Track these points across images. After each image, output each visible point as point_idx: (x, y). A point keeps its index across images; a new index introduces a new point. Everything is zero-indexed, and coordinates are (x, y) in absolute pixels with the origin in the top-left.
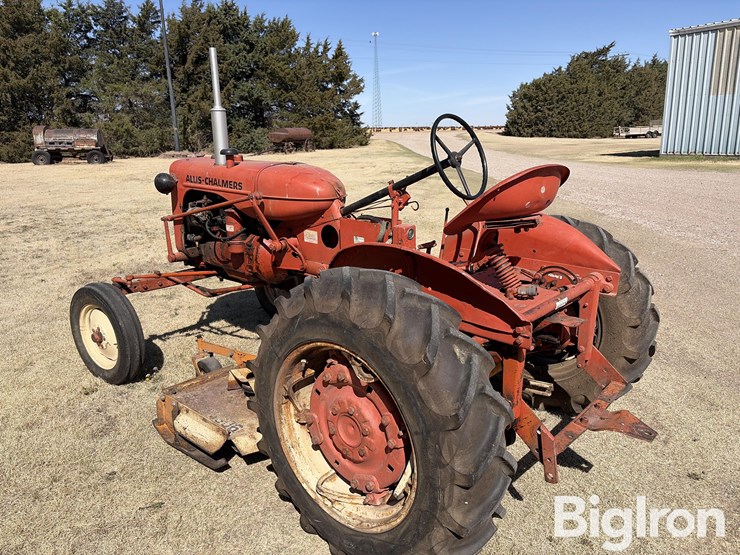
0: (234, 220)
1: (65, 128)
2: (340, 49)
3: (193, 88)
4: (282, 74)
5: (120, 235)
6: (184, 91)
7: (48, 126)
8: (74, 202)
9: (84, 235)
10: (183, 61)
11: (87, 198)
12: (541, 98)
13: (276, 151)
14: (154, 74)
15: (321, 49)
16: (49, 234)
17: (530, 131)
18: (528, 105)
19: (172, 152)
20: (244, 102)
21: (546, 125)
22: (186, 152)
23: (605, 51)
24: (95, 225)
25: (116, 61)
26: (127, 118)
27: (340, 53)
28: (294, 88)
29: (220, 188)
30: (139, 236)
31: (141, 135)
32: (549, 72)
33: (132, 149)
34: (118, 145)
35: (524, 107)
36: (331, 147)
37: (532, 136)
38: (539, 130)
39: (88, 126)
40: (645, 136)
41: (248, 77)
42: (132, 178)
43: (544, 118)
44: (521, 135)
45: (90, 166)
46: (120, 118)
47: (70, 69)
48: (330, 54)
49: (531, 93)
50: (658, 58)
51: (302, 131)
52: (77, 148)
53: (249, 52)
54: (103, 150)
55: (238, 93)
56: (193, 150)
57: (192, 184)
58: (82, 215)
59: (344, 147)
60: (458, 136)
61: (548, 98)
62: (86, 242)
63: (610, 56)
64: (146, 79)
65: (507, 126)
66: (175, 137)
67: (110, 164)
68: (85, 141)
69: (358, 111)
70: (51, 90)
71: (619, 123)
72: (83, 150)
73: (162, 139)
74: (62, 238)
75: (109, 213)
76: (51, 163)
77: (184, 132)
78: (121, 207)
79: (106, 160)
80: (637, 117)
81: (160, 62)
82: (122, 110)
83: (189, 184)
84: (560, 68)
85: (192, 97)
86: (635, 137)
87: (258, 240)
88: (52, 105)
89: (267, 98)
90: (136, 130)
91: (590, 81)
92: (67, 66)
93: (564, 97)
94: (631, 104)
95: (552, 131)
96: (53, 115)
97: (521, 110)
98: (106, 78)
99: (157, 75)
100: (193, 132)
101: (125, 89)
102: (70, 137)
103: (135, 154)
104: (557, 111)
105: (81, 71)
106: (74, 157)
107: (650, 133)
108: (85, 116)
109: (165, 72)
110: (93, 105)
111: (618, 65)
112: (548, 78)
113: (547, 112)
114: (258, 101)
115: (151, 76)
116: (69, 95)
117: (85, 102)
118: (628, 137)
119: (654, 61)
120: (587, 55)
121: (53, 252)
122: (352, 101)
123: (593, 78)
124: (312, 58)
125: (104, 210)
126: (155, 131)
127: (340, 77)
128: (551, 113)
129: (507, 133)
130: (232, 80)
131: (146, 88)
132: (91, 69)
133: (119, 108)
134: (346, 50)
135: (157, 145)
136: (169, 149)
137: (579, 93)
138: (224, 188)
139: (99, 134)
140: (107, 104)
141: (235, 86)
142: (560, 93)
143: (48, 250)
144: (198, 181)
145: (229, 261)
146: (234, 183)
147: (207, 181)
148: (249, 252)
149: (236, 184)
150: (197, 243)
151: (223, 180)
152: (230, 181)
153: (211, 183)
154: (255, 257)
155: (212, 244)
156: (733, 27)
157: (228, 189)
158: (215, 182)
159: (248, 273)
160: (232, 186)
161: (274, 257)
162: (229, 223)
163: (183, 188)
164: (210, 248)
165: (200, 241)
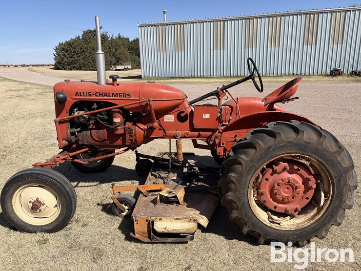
0: (120, 115)
12: (73, 51)
17: (70, 67)
18: (66, 54)
21: (78, 64)
29: (110, 98)
32: (74, 38)
35: (64, 55)
37: (71, 70)
38: (74, 67)
40: (123, 70)
43: (76, 61)
44: (65, 69)
57: (81, 97)
60: (28, 70)
61: (76, 51)
65: (55, 64)
71: (111, 64)
83: (78, 97)
84: (79, 36)
86: (119, 70)
87: (133, 125)
93: (84, 51)
94: (114, 55)
95: (80, 67)
97: (62, 57)
104: (82, 57)
107: (125, 68)
112: (74, 41)
113: (77, 58)
118: (116, 70)
119: (119, 37)
120: (90, 31)
128: (79, 58)
129: (57, 68)
137: (91, 49)
138: (114, 98)
142: (81, 48)
144: (88, 95)
145: (105, 140)
146: (123, 94)
147: (97, 94)
148: (131, 131)
149: (125, 95)
150: (77, 133)
151: (113, 94)
152: (119, 94)
153: (101, 96)
154: (134, 134)
155: (88, 132)
156: (162, 25)
157: (118, 98)
158: (106, 95)
159: (129, 144)
160: (122, 96)
161: (146, 132)
162: (117, 117)
163: (72, 100)
164: (86, 135)
165: (79, 132)
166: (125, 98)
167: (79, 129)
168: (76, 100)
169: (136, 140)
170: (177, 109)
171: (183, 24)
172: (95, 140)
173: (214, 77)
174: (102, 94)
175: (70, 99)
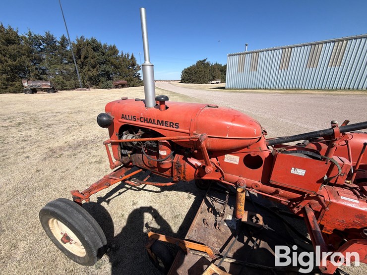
0: (167, 147)
1: (36, 80)
2: (132, 56)
3: (84, 67)
4: (115, 63)
5: (66, 125)
6: (81, 68)
7: (29, 80)
8: (43, 109)
9: (49, 126)
10: (80, 58)
11: (49, 107)
12: (190, 73)
13: (116, 88)
14: (69, 62)
15: (127, 56)
16: (32, 126)
18: (187, 74)
19: (80, 89)
20: (103, 72)
21: (192, 80)
22: (85, 88)
23: (205, 60)
24: (54, 120)
25: (54, 57)
26: (61, 77)
27: (133, 57)
28: (119, 68)
29: (156, 126)
30: (75, 125)
31: (68, 83)
32: (192, 65)
33: (64, 88)
34: (59, 86)
36: (133, 86)
39: (46, 80)
41: (103, 64)
42: (66, 98)
43: (191, 78)
45: (49, 94)
46: (58, 77)
47: (35, 59)
48: (130, 58)
49: (187, 71)
50: (217, 63)
51: (124, 82)
52: (43, 88)
53: (103, 56)
54: (53, 88)
55: (101, 69)
56: (87, 88)
57: (127, 121)
58: (47, 115)
59: (137, 86)
61: (192, 73)
62: (50, 130)
63: (206, 61)
64: (66, 64)
65: (181, 80)
66: (80, 84)
67: (56, 93)
68: (45, 85)
69: (140, 76)
70: (28, 67)
71: (209, 80)
72: (45, 89)
73: (75, 84)
74: (39, 128)
75: (59, 114)
76: (33, 93)
77: (83, 82)
78: (64, 111)
79: (55, 92)
80: (213, 78)
81: (71, 58)
82: (59, 74)
83: (124, 120)
84: (194, 64)
85: (84, 70)
87: (183, 159)
88: (30, 72)
89: (111, 71)
90: (65, 82)
91: (202, 68)
92: (33, 58)
93: (196, 73)
94: (212, 75)
96: (31, 76)
97: (185, 76)
98: (51, 63)
99: (70, 62)
100: (86, 82)
101: (59, 67)
102: (39, 84)
103: (66, 89)
104: (194, 76)
105: (40, 60)
106: (42, 91)
107: (217, 82)
108: (45, 76)
109: (73, 62)
110: (47, 72)
111: (208, 64)
112: (191, 67)
113: (192, 76)
114: (108, 72)
115: (68, 63)
116: (36, 69)
117: (44, 71)
118: (212, 84)
120: (201, 61)
121: (34, 137)
122: (138, 72)
123: (202, 67)
124: (124, 59)
125: (57, 113)
126: (72, 82)
127: (133, 65)
129: (181, 82)
130: (98, 65)
131: (67, 67)
132: (44, 60)
133: (57, 74)
134: (135, 57)
135: (74, 86)
136: (78, 87)
137: (199, 72)
138: (159, 126)
139: (51, 82)
140: (52, 72)
141: (100, 67)
142: (195, 71)
143: (31, 136)
144: (133, 119)
145: (155, 168)
146: (170, 123)
147: (142, 120)
148: (179, 168)
149: (172, 124)
150: (129, 155)
151: (158, 121)
152: (166, 122)
153: (146, 121)
154: (182, 171)
155: (140, 155)
156: (243, 54)
157: (164, 127)
158: (150, 121)
159: (176, 180)
160: (169, 125)
161: (198, 171)
162: (163, 150)
163: (119, 123)
164: (139, 158)
165: (131, 154)
166: (171, 128)
167: (131, 152)
168: (123, 124)
169: (184, 178)
170: (245, 150)
171: (259, 52)
172: (146, 165)
173: (276, 89)
174: (147, 120)
175: (118, 122)
